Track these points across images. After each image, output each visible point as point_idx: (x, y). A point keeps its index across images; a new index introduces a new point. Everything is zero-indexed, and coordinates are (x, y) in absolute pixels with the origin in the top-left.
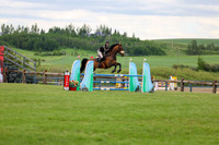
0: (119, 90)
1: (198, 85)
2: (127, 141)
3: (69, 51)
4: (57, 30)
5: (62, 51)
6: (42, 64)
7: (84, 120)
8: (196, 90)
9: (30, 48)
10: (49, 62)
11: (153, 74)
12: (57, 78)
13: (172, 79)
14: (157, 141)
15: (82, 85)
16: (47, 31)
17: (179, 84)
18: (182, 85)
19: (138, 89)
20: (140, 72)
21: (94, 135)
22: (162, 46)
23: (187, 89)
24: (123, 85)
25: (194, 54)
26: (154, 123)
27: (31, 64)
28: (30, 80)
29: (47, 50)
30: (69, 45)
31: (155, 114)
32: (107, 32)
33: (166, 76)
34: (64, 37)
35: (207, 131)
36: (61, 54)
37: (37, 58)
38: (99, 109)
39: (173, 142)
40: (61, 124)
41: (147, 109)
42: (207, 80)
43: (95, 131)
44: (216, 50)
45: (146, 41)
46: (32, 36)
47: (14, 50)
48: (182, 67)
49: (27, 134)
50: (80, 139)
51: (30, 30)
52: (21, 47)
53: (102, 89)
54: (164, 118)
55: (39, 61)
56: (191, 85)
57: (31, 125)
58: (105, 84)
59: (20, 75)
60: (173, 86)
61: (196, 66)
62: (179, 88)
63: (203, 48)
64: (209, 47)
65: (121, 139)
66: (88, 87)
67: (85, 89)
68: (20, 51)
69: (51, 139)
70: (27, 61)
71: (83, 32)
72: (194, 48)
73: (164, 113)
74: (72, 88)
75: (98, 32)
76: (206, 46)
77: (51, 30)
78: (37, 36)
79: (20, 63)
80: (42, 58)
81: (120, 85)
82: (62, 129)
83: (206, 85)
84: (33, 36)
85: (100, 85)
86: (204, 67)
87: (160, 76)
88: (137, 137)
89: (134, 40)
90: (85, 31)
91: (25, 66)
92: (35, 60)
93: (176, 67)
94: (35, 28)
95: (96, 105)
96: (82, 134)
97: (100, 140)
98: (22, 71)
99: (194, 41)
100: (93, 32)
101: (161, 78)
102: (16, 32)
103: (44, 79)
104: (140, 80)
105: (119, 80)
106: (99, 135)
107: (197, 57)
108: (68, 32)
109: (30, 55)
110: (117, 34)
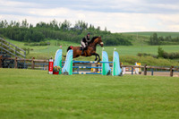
0: (94, 73)
1: (158, 70)
2: (100, 116)
3: (53, 41)
4: (43, 24)
5: (47, 42)
6: (31, 52)
7: (65, 98)
8: (156, 74)
9: (21, 39)
10: (37, 51)
11: (121, 61)
12: (43, 64)
13: (137, 64)
14: (124, 116)
15: (63, 70)
16: (35, 26)
17: (142, 69)
18: (145, 70)
19: (109, 73)
20: (111, 59)
21: (73, 111)
22: (129, 38)
23: (149, 73)
24: (97, 70)
25: (155, 44)
26: (122, 101)
27: (22, 53)
28: (21, 66)
29: (35, 41)
30: (53, 37)
31: (122, 93)
32: (84, 26)
33: (132, 62)
34: (48, 30)
35: (166, 108)
36: (46, 45)
37: (27, 47)
38: (77, 89)
39: (137, 117)
40: (46, 102)
41: (117, 90)
42: (166, 66)
43: (74, 108)
44: (173, 41)
45: (116, 34)
46: (22, 29)
47: (8, 41)
48: (145, 55)
49: (18, 110)
50: (62, 114)
51: (21, 25)
52: (13, 39)
53: (80, 73)
54: (131, 97)
55: (28, 50)
56: (153, 70)
57: (22, 103)
58: (82, 69)
59: (12, 62)
60: (137, 70)
61: (157, 54)
62: (143, 72)
63: (163, 40)
64: (167, 39)
65: (95, 114)
66: (68, 71)
67: (66, 73)
68: (13, 42)
69: (38, 114)
70: (19, 50)
71: (64, 26)
72: (155, 39)
73: (130, 93)
74: (55, 72)
75: (77, 26)
76: (164, 37)
77: (38, 25)
78: (27, 29)
79: (12, 51)
80: (31, 48)
81: (94, 70)
82: (47, 106)
83: (164, 70)
84: (24, 29)
85: (78, 69)
86: (163, 55)
87: (127, 62)
88: (109, 113)
89: (106, 33)
90: (66, 26)
91: (17, 54)
92: (25, 50)
93: (140, 55)
94: (25, 23)
95: (75, 86)
96: (64, 110)
97: (78, 115)
98: (14, 58)
99: (155, 34)
100: (72, 26)
101: (128, 64)
102: (10, 26)
103: (33, 64)
104: (111, 66)
105: (94, 66)
106: (77, 111)
107: (157, 47)
108: (52, 26)
109: (21, 45)
110: (92, 28)
